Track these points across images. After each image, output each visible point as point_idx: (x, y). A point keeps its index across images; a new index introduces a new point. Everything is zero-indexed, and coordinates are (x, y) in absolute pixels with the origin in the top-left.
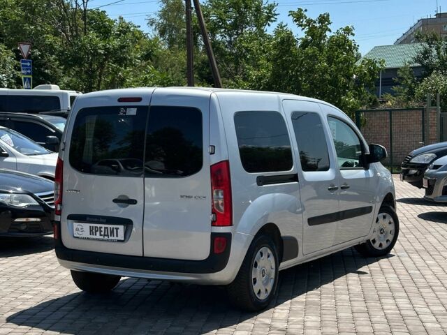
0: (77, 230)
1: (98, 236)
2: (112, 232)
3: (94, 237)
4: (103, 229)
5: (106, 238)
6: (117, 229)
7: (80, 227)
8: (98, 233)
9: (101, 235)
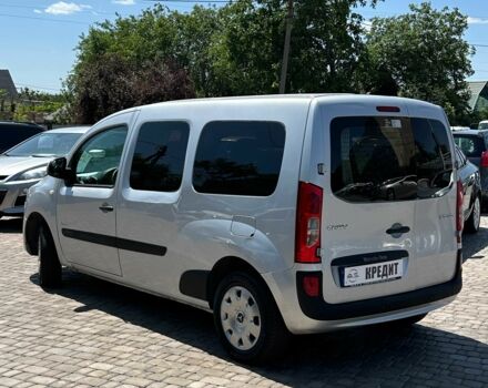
0: (350, 276)
1: (376, 278)
2: (391, 269)
3: (371, 280)
4: (381, 269)
5: (385, 278)
6: (396, 264)
7: (352, 273)
8: (376, 275)
9: (379, 276)
